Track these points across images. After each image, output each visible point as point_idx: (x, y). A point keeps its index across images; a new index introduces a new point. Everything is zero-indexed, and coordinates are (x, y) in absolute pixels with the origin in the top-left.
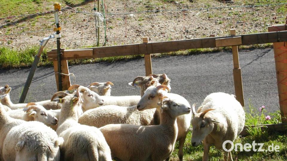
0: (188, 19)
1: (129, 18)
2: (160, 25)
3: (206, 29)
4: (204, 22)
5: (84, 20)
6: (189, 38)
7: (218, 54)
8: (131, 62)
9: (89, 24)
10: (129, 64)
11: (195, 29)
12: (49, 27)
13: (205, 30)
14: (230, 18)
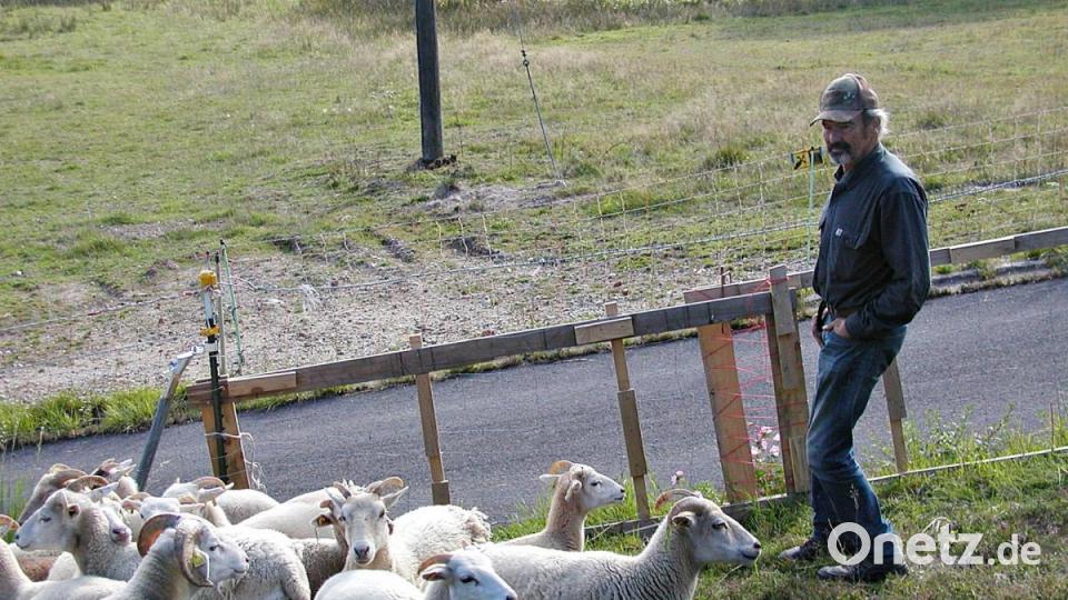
0: (413, 301)
1: (269, 309)
2: (351, 317)
3: (465, 319)
4: (455, 304)
5: (161, 321)
6: (433, 343)
7: (516, 371)
8: (314, 406)
9: (175, 329)
10: (311, 411)
11: (440, 322)
12: (78, 344)
13: (464, 321)
14: (513, 290)
